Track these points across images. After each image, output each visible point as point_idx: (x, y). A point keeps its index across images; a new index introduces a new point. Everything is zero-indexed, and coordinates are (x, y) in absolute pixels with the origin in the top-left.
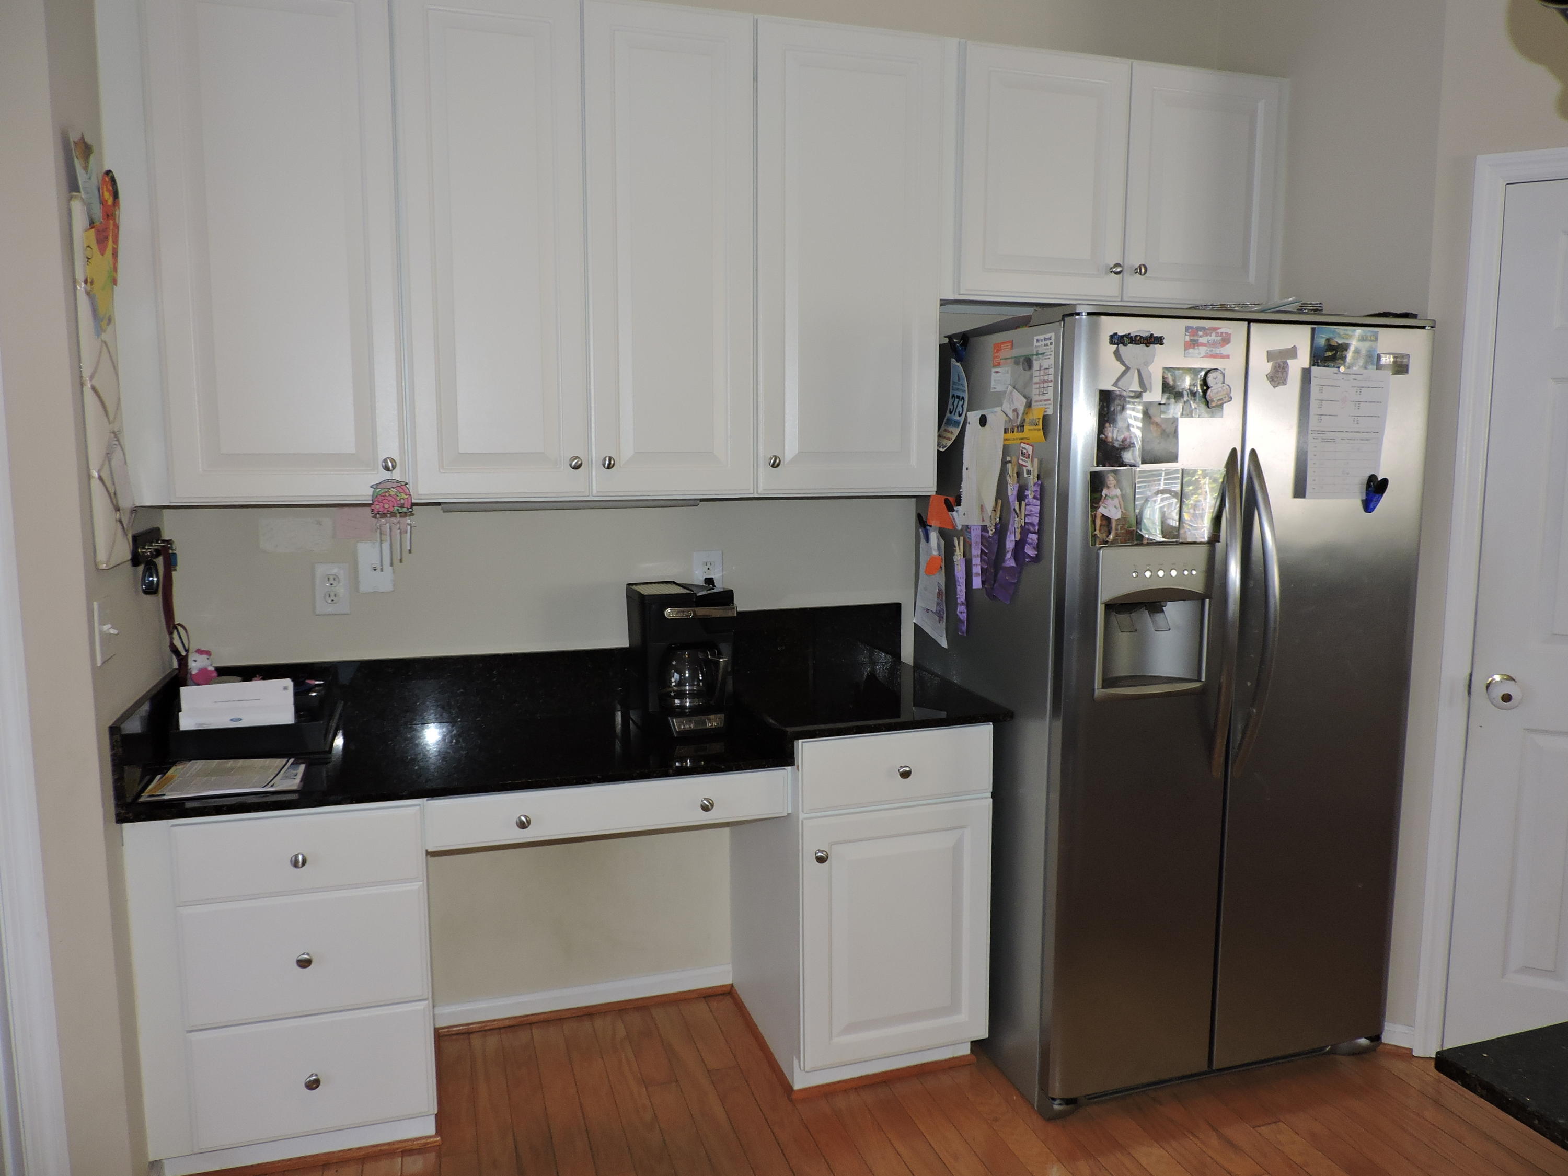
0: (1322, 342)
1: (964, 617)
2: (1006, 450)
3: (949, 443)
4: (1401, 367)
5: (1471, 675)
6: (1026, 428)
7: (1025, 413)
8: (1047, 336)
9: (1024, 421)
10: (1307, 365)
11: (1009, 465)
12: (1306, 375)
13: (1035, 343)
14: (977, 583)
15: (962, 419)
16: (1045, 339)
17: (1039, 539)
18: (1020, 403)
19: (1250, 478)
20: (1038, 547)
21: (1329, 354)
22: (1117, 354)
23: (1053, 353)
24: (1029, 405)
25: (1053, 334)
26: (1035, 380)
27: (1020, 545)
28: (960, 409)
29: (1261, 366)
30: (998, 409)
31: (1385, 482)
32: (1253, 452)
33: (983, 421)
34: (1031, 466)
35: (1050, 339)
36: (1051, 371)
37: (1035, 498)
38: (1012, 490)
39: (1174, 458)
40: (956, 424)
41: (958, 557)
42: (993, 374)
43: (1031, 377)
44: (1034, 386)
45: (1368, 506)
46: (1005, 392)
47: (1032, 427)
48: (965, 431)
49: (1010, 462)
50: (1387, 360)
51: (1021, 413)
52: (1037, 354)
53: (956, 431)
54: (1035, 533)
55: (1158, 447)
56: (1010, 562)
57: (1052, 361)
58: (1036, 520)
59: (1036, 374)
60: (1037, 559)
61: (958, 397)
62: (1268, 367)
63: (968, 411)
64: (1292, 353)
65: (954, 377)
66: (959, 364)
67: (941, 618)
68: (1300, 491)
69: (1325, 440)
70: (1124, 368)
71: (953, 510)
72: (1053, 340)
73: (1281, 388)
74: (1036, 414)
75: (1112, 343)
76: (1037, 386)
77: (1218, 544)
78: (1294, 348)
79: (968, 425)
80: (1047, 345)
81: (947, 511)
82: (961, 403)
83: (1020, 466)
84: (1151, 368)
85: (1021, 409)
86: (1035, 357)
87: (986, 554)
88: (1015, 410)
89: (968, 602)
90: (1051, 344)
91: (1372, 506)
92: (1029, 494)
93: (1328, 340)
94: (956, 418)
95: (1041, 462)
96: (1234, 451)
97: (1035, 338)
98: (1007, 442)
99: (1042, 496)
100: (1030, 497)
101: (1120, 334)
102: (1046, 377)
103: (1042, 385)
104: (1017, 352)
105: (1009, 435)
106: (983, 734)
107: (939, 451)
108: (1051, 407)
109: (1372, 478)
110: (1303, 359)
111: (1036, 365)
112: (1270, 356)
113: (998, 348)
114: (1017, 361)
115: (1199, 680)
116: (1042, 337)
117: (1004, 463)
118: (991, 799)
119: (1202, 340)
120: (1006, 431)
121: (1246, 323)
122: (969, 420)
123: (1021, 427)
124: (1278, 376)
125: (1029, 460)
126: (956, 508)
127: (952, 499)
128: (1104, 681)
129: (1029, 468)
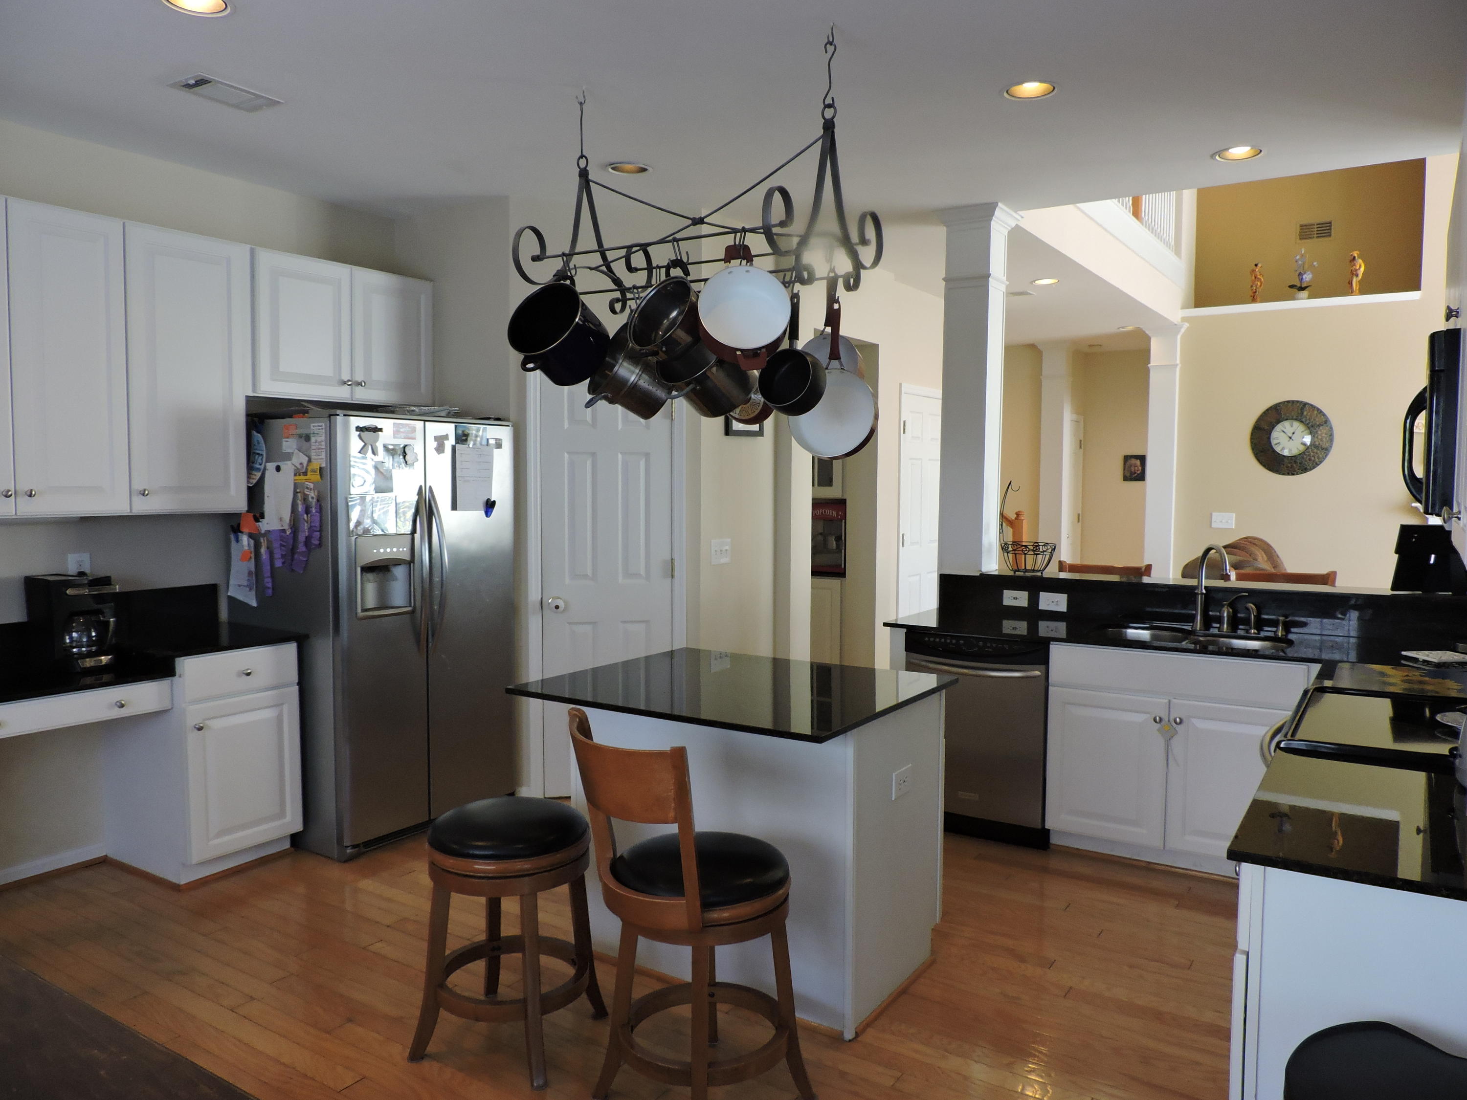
0: (460, 432)
1: (270, 585)
2: (296, 486)
3: (254, 482)
4: (499, 445)
5: (542, 598)
6: (309, 473)
7: (307, 465)
8: (320, 424)
9: (307, 469)
10: (454, 444)
11: (299, 495)
12: (454, 448)
13: (312, 428)
14: (278, 563)
15: (262, 467)
16: (319, 426)
17: (321, 534)
18: (305, 460)
19: (429, 500)
20: (320, 539)
21: (464, 438)
22: (360, 436)
23: (324, 434)
24: (310, 461)
25: (323, 424)
26: (313, 447)
27: (308, 539)
28: (260, 461)
29: (432, 444)
30: (289, 462)
31: (494, 502)
32: (430, 487)
33: (278, 469)
34: (312, 494)
35: (321, 426)
36: (323, 443)
37: (316, 512)
38: (300, 508)
39: (390, 490)
40: (258, 470)
41: (263, 550)
42: (284, 443)
43: (310, 444)
44: (312, 451)
45: (488, 513)
46: (293, 453)
47: (312, 473)
48: (264, 477)
49: (299, 492)
50: (492, 442)
51: (305, 465)
52: (314, 433)
53: (258, 475)
54: (318, 531)
55: (383, 484)
56: (301, 548)
57: (323, 438)
58: (318, 524)
59: (313, 444)
60: (320, 545)
61: (258, 454)
62: (435, 444)
63: (267, 462)
64: (446, 437)
65: (255, 441)
66: (259, 435)
67: (251, 590)
68: (454, 507)
69: (465, 481)
70: (363, 444)
71: (259, 521)
72: (323, 427)
73: (442, 455)
74: (315, 465)
75: (357, 431)
76: (314, 451)
77: (415, 535)
78: (447, 435)
79: (267, 471)
80: (319, 429)
81: (254, 521)
82: (260, 458)
83: (305, 494)
84: (377, 444)
85: (305, 462)
86: (312, 435)
87: (284, 546)
88: (301, 464)
89: (272, 576)
90: (322, 429)
91: (489, 514)
92: (314, 510)
93: (463, 431)
94: (258, 466)
95: (319, 492)
96: (421, 487)
97: (312, 425)
98: (296, 481)
99: (320, 509)
100: (314, 512)
101: (361, 426)
102: (320, 446)
103: (318, 450)
104: (299, 431)
105: (297, 477)
106: (290, 650)
107: (248, 486)
108: (324, 462)
109: (488, 500)
110: (452, 441)
111: (313, 439)
112: (437, 438)
113: (287, 427)
114: (300, 436)
115: (410, 606)
116: (316, 424)
117: (295, 493)
118: (297, 687)
119: (401, 430)
120: (295, 475)
121: (423, 422)
122: (267, 468)
123: (305, 474)
124: (440, 449)
125: (312, 491)
126: (261, 520)
127: (258, 515)
128: (362, 610)
129: (313, 496)
